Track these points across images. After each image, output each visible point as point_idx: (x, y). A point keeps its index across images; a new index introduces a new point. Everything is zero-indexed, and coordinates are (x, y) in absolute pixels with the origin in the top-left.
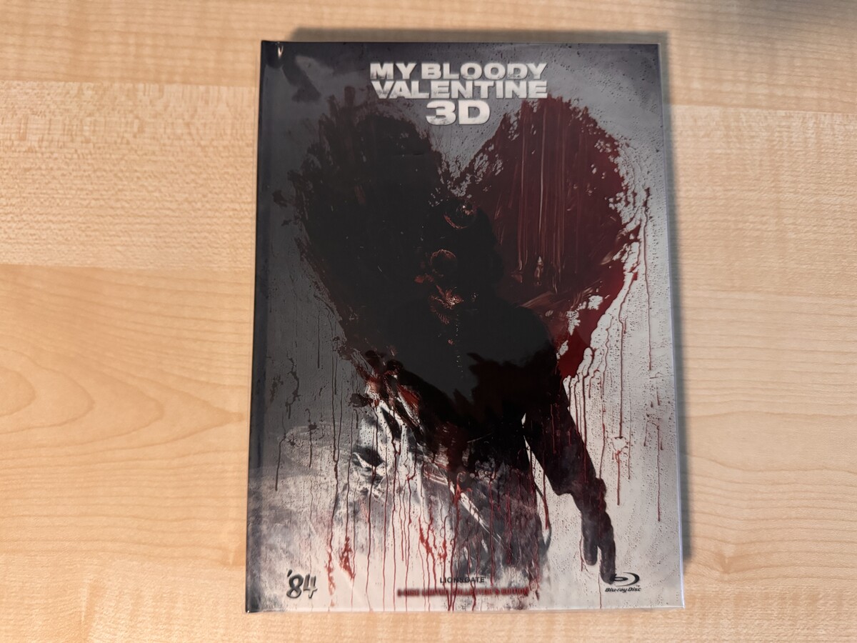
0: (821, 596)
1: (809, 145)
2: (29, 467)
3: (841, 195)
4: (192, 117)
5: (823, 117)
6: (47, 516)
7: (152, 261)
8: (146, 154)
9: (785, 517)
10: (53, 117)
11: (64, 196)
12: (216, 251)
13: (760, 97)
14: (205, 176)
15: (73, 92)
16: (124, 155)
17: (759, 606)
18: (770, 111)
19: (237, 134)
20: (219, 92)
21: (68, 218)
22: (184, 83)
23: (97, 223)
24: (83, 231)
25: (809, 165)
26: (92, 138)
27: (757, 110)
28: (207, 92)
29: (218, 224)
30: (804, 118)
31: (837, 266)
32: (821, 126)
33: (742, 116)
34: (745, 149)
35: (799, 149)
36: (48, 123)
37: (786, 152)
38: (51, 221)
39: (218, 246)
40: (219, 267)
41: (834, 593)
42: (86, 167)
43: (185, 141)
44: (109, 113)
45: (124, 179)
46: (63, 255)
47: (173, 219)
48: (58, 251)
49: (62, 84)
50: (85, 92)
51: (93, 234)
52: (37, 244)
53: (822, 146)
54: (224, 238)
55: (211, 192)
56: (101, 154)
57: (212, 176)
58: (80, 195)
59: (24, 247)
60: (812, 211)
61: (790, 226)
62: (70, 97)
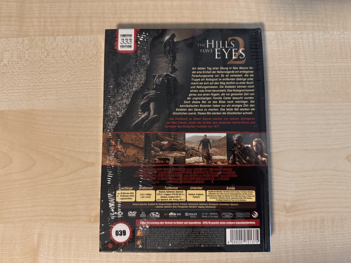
0: (325, 220)
1: (310, 44)
2: (11, 189)
3: (324, 63)
4: (68, 48)
5: (315, 33)
6: (19, 208)
7: (55, 105)
8: (50, 64)
9: (309, 189)
10: (13, 52)
11: (19, 82)
12: (79, 100)
13: (290, 27)
14: (74, 71)
15: (21, 42)
16: (42, 65)
17: (302, 225)
18: (294, 32)
19: (85, 54)
20: (78, 38)
21: (21, 91)
22: (64, 35)
23: (33, 92)
24: (27, 95)
25: (310, 52)
26: (29, 59)
27: (289, 32)
28: (73, 38)
29: (80, 89)
30: (308, 34)
31: (324, 90)
32: (315, 36)
33: (283, 34)
34: (286, 47)
35: (307, 46)
36: (11, 54)
37: (301, 48)
38: (14, 92)
39: (80, 98)
40: (81, 106)
41: (331, 218)
42: (27, 71)
43: (65, 58)
44: (35, 49)
45: (42, 74)
46: (20, 105)
47: (62, 88)
48: (18, 104)
49: (16, 39)
50: (25, 41)
51: (31, 96)
52: (9, 102)
53: (315, 44)
54: (83, 95)
55: (76, 77)
56: (32, 65)
57: (77, 71)
58: (25, 82)
59: (5, 103)
60: (313, 70)
61: (305, 76)
62: (19, 44)
